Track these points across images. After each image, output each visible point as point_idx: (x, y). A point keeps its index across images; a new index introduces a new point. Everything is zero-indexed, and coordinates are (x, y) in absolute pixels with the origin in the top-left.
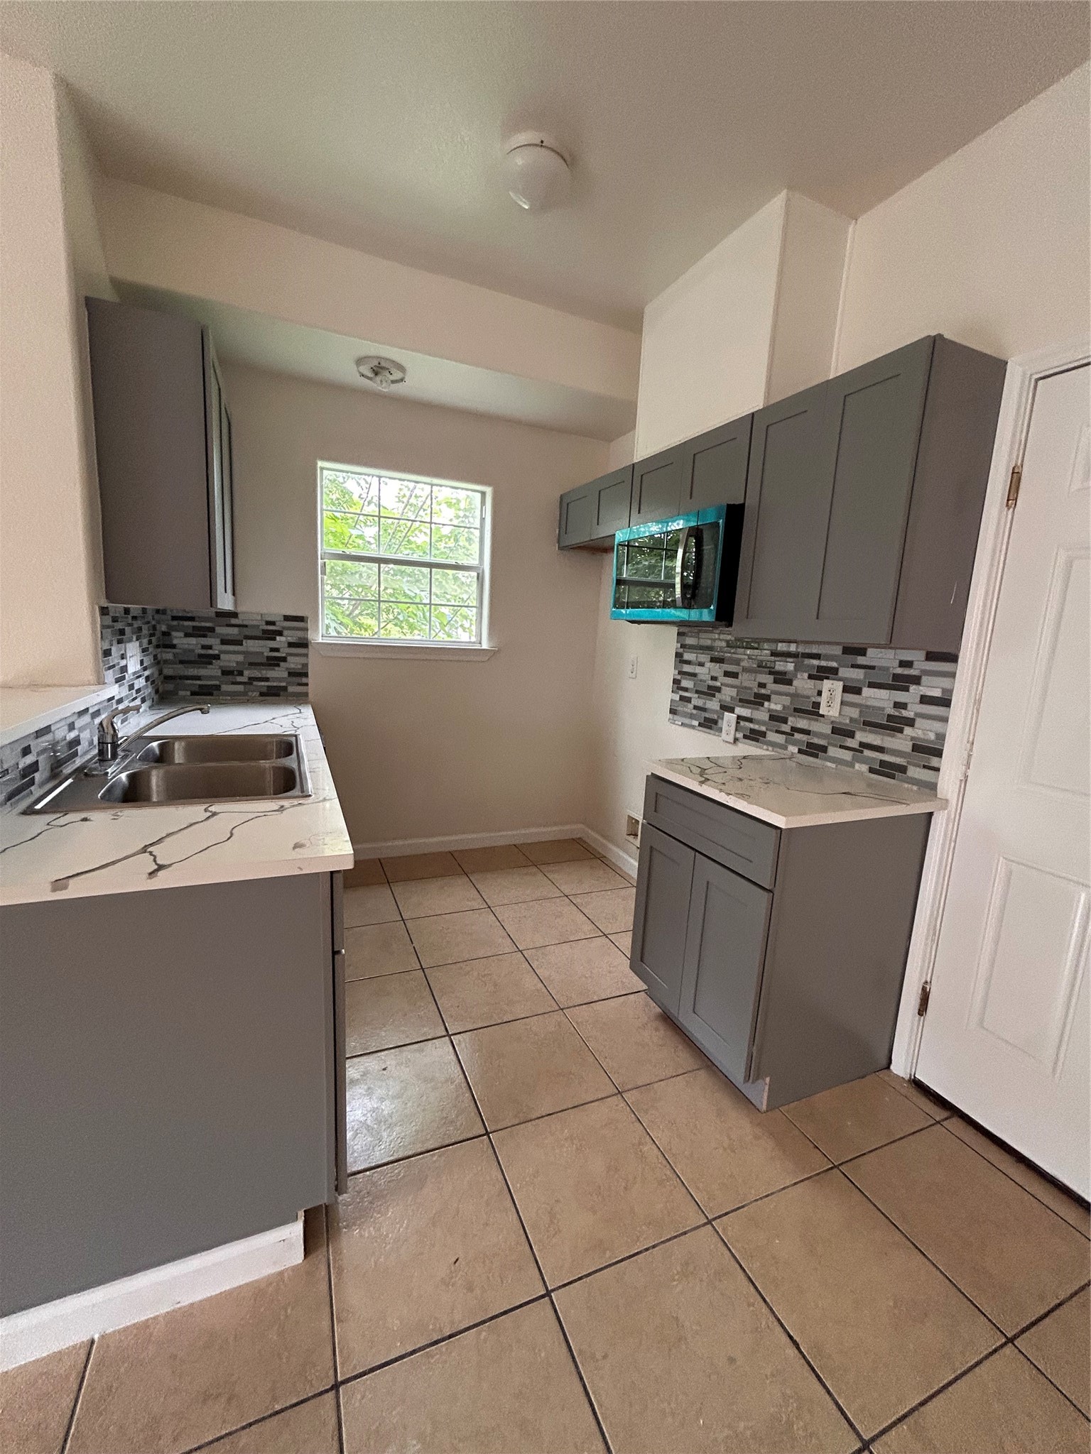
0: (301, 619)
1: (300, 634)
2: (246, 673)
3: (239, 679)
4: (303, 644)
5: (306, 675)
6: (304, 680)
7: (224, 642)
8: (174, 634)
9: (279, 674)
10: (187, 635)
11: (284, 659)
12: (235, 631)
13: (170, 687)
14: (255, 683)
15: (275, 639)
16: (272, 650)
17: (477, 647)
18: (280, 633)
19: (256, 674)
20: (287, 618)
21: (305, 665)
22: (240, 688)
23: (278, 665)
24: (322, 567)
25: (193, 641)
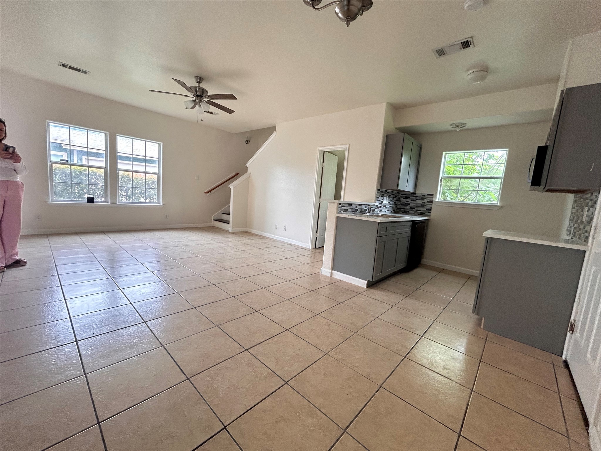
0: (432, 195)
1: (431, 199)
2: (416, 209)
3: (414, 210)
4: (432, 202)
5: (431, 210)
6: (430, 211)
7: (412, 200)
8: (401, 198)
9: (424, 209)
10: (404, 198)
11: (426, 205)
12: (414, 198)
13: (398, 210)
14: (417, 211)
15: (424, 200)
16: (423, 203)
17: (496, 205)
18: (426, 198)
19: (418, 209)
20: (428, 195)
21: (431, 207)
22: (413, 212)
23: (424, 207)
24: (440, 180)
25: (405, 200)
